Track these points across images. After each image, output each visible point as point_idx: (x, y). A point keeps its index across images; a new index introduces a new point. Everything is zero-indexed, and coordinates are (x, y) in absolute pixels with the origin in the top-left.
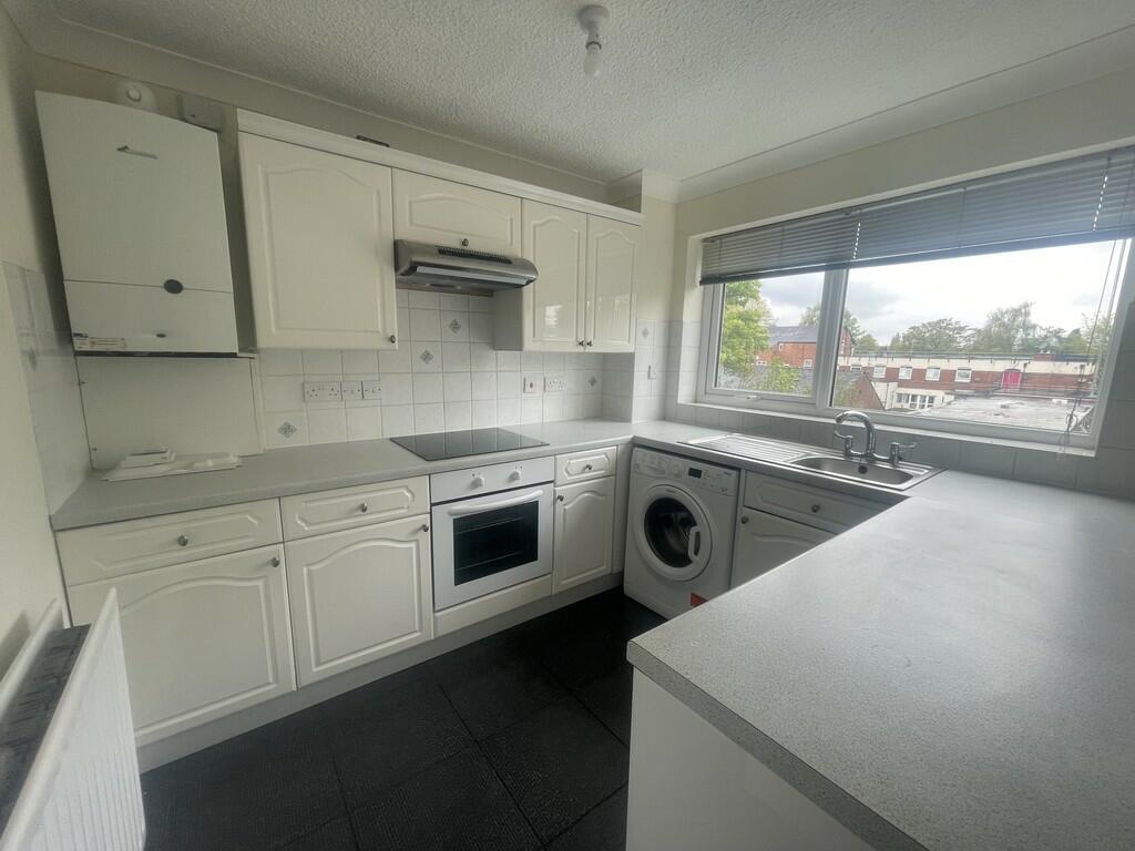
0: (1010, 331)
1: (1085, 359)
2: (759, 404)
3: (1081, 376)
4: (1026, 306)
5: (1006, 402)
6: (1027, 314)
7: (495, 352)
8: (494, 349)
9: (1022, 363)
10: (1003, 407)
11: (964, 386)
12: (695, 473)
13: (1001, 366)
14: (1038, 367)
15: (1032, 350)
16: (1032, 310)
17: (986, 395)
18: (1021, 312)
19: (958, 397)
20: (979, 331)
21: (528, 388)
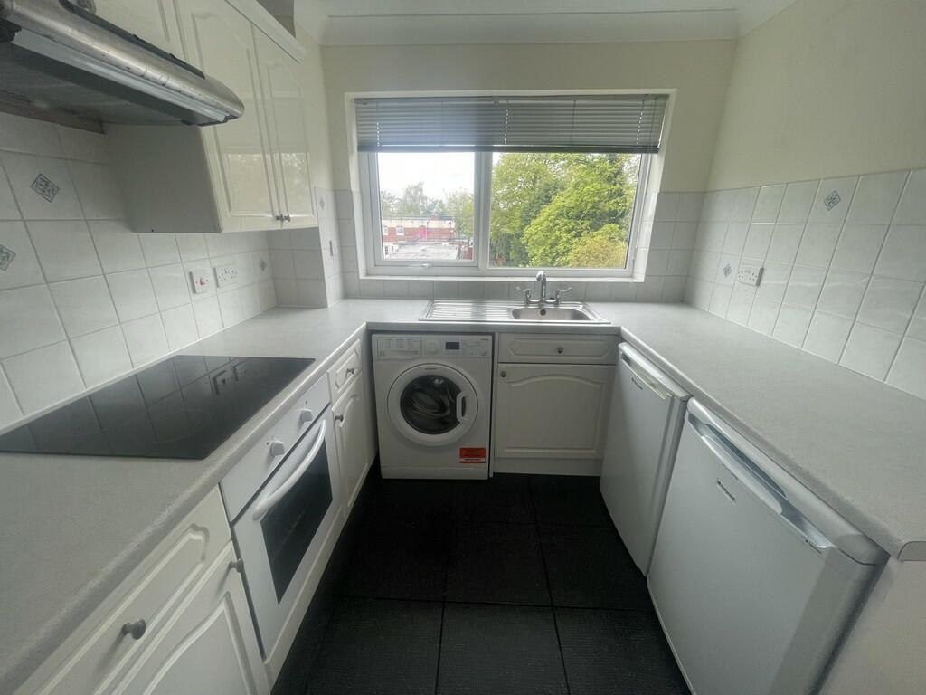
0: (415, 201)
1: (450, 219)
2: (433, 271)
3: (451, 229)
4: (420, 184)
5: (424, 247)
6: (422, 190)
7: (135, 234)
8: (134, 229)
9: (426, 222)
10: (424, 250)
11: (402, 238)
12: (452, 346)
13: (417, 224)
14: (434, 224)
15: (428, 214)
16: (423, 186)
17: (414, 243)
18: (418, 188)
19: (401, 245)
20: (401, 200)
21: (198, 286)
